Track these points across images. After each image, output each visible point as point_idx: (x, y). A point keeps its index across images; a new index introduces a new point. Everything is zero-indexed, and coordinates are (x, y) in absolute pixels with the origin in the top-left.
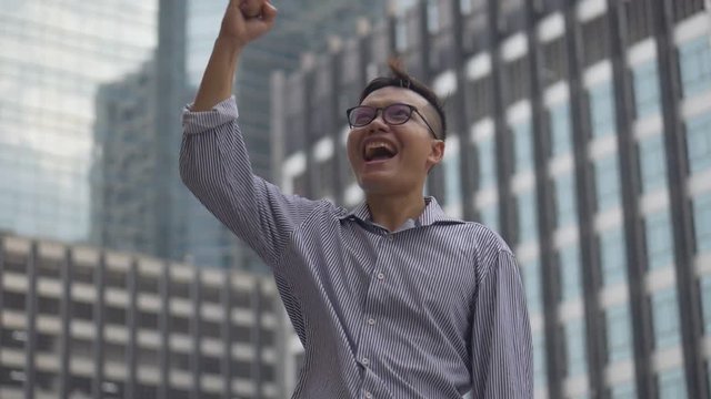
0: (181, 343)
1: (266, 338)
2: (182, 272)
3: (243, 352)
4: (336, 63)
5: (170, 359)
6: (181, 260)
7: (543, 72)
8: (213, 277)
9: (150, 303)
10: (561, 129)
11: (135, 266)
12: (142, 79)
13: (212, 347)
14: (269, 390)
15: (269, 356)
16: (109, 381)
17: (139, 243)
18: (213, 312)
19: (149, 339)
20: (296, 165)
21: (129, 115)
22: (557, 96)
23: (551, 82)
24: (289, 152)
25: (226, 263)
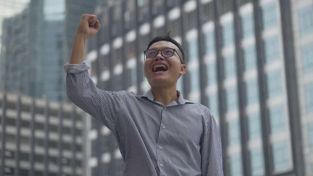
0: (40, 134)
1: (78, 132)
2: (41, 103)
3: (67, 139)
4: (111, 11)
5: (35, 141)
6: (40, 97)
7: (203, 17)
8: (55, 105)
9: (26, 116)
10: (210, 43)
11: (20, 100)
12: (23, 16)
13: (54, 136)
14: (79, 156)
15: (79, 140)
16: (7, 150)
17: (22, 90)
18: (54, 121)
19: (26, 132)
20: (92, 56)
21: (17, 32)
22: (209, 28)
23: (206, 22)
24: (90, 50)
25: (60, 99)
